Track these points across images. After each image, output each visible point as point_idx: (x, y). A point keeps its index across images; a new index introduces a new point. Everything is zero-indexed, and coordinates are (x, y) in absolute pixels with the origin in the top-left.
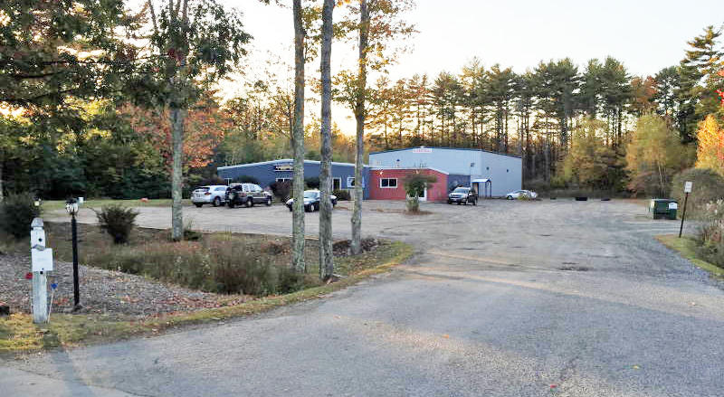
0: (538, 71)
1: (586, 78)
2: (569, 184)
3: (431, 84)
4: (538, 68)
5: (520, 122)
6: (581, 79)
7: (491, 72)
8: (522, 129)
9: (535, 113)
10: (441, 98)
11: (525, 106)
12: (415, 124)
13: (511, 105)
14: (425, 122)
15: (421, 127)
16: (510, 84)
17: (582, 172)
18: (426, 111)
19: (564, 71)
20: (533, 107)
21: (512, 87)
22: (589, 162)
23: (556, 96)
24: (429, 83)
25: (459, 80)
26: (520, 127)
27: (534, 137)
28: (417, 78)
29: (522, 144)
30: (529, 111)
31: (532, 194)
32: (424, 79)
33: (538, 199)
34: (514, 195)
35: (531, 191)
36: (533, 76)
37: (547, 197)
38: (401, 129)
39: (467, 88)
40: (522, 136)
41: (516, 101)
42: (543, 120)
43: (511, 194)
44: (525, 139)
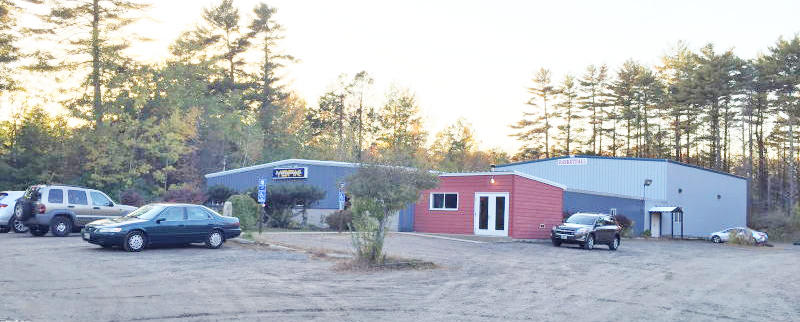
0: (776, 51)
3: (613, 78)
4: (775, 47)
5: (747, 133)
7: (702, 55)
8: (751, 140)
9: (773, 118)
10: (626, 97)
11: (756, 107)
12: (589, 133)
13: (736, 103)
14: (602, 130)
15: (598, 138)
16: (731, 74)
18: (605, 115)
20: (769, 109)
21: (735, 78)
24: (609, 76)
25: (655, 73)
26: (747, 139)
27: (772, 154)
28: (593, 71)
29: (751, 162)
30: (764, 115)
31: (757, 235)
32: (602, 71)
33: (764, 244)
34: (723, 235)
35: (757, 230)
36: (768, 58)
37: (788, 240)
38: (569, 141)
39: (665, 82)
40: (751, 151)
41: (742, 100)
42: (787, 128)
43: (719, 234)
44: (756, 156)
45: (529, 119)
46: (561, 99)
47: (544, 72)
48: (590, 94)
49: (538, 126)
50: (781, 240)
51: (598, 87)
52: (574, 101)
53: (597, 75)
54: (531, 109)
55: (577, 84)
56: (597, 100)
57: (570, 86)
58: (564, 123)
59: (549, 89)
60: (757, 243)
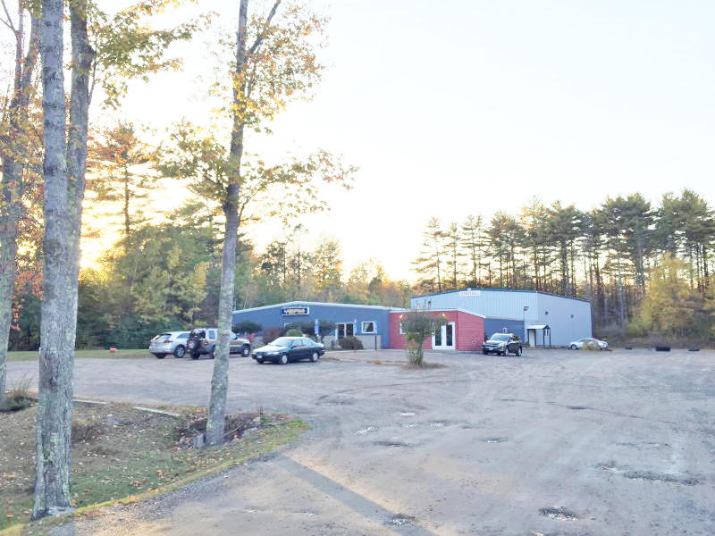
0: (605, 206)
1: (661, 213)
2: (649, 332)
3: (487, 224)
4: (604, 203)
5: (587, 265)
6: (655, 214)
7: (552, 209)
8: (591, 271)
9: (605, 253)
10: (498, 239)
11: (593, 245)
12: (470, 267)
13: (577, 244)
14: (480, 264)
15: (477, 270)
16: (574, 222)
17: (663, 318)
18: (482, 253)
19: (634, 205)
20: (602, 247)
21: (576, 225)
22: (671, 305)
23: (628, 234)
24: (484, 223)
25: (517, 220)
26: (588, 269)
27: (606, 280)
28: (471, 218)
29: (592, 287)
30: (598, 251)
31: (601, 343)
32: (479, 219)
33: (606, 349)
34: (579, 344)
35: (600, 339)
36: (600, 212)
37: (622, 347)
38: (455, 273)
39: (526, 227)
40: (591, 279)
41: (582, 241)
42: (616, 261)
43: (576, 343)
44: (595, 282)
45: (424, 256)
46: (448, 240)
47: (435, 221)
48: (470, 237)
49: (431, 262)
50: (617, 346)
51: (476, 231)
52: (458, 242)
53: (475, 222)
54: (426, 249)
55: (460, 229)
56: (476, 241)
57: (455, 230)
58: (452, 260)
59: (439, 233)
60: (601, 349)
